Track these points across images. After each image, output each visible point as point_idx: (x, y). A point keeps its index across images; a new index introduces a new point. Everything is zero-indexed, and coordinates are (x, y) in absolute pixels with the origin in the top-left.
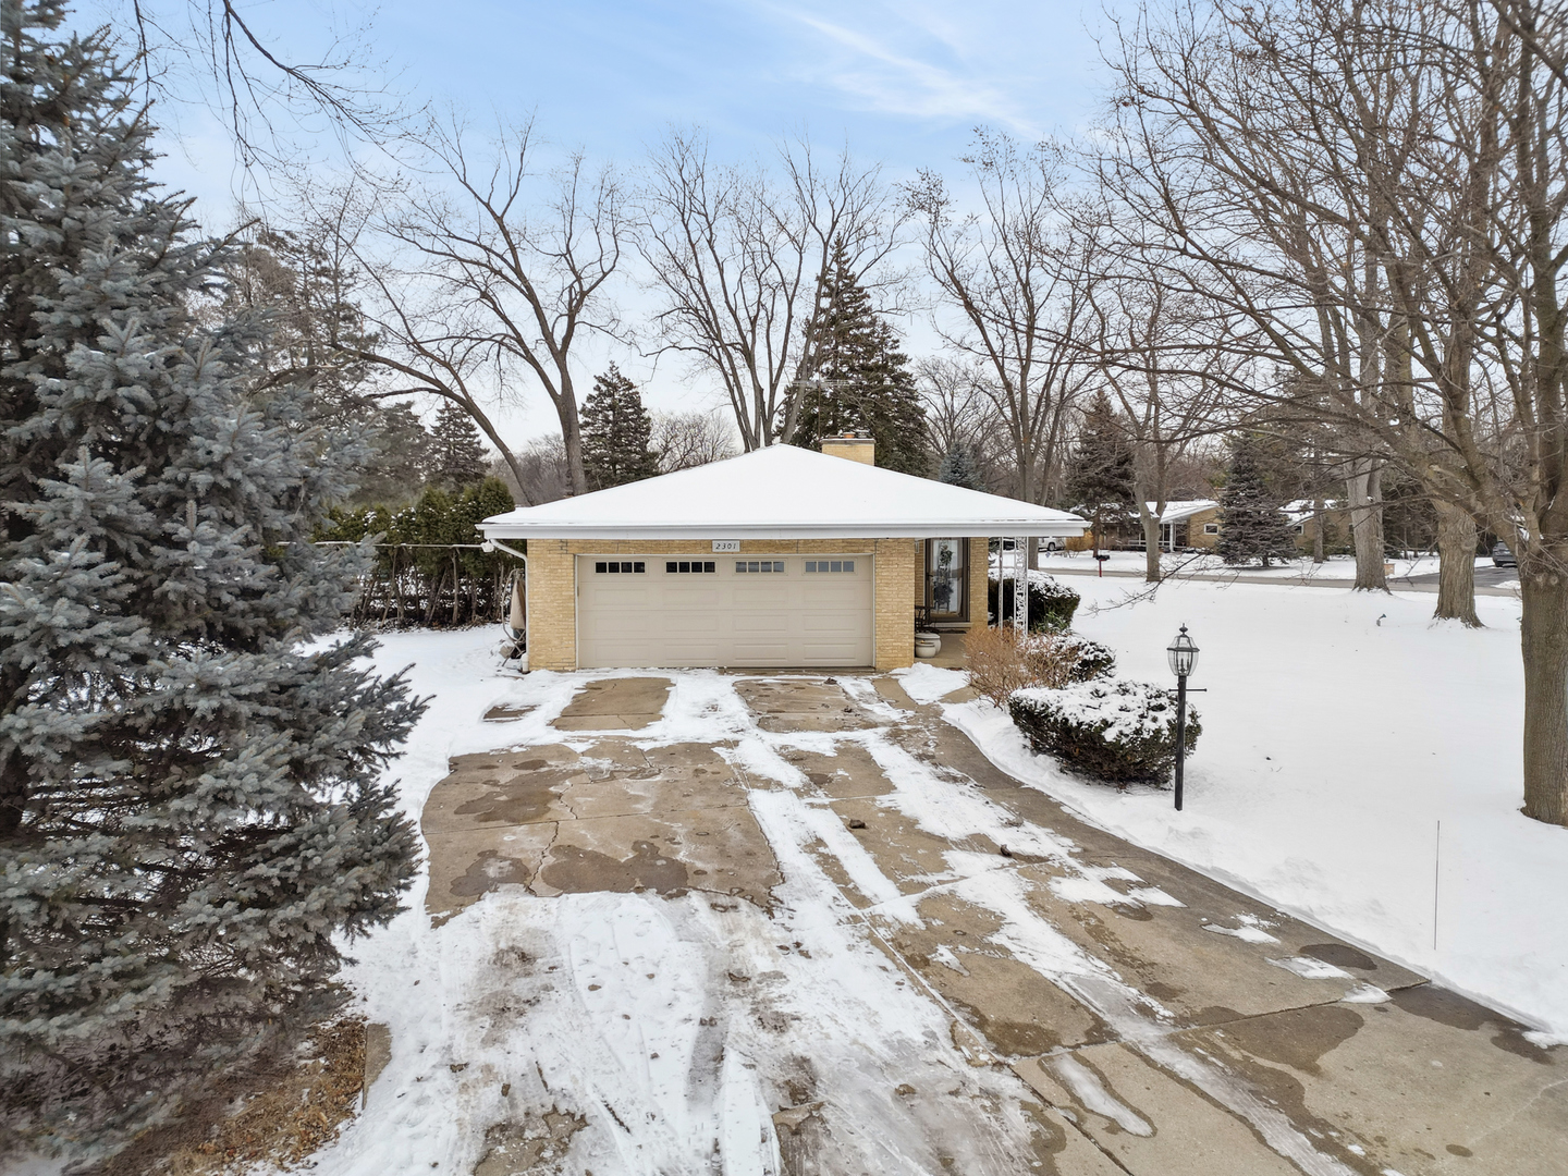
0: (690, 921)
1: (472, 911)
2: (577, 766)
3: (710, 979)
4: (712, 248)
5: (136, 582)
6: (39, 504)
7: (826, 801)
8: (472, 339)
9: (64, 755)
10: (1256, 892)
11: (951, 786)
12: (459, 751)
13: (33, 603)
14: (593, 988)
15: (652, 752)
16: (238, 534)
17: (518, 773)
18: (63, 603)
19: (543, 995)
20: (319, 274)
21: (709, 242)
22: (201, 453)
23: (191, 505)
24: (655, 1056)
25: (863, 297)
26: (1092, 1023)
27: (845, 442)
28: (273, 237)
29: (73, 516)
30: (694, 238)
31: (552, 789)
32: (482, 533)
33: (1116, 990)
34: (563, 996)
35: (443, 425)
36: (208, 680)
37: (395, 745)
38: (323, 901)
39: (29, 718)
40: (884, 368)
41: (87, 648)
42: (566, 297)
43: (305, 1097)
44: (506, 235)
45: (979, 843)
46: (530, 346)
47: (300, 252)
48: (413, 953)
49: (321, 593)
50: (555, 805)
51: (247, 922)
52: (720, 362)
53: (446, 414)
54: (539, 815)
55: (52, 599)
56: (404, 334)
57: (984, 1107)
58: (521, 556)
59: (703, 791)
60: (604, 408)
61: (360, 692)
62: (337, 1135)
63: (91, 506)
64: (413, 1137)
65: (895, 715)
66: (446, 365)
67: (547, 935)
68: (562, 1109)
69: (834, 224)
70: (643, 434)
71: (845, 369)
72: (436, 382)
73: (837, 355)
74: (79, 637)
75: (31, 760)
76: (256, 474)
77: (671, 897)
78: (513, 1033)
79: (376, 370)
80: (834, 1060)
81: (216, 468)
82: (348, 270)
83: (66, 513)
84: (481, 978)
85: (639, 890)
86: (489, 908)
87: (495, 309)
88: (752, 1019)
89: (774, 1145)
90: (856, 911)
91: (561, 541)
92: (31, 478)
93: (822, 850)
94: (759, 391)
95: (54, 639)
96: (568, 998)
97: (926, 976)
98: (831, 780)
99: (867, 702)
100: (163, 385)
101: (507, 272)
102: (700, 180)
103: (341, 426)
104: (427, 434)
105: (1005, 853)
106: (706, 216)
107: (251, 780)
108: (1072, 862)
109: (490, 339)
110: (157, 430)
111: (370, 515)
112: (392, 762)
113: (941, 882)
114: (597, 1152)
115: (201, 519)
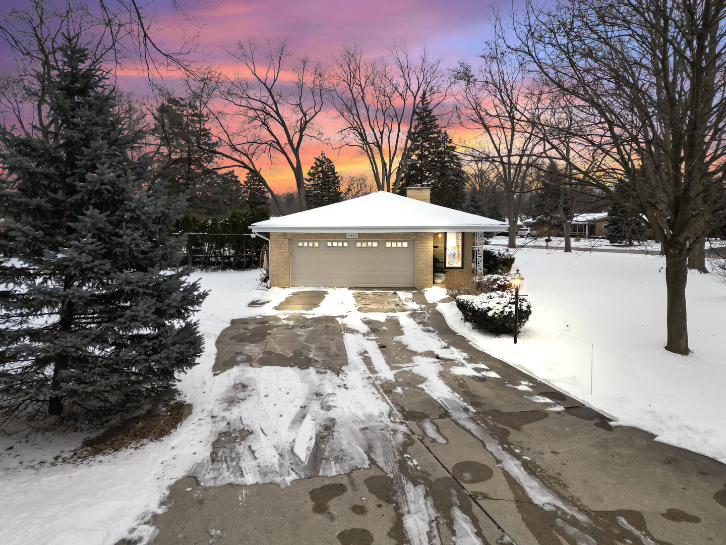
0: (307, 376)
1: (229, 371)
2: (280, 324)
3: (309, 394)
4: (363, 100)
5: (107, 248)
6: (77, 223)
7: (374, 338)
8: (258, 143)
9: (84, 303)
10: (532, 373)
11: (428, 334)
12: (236, 317)
13: (75, 254)
14: (266, 396)
15: (311, 319)
16: (140, 233)
17: (257, 325)
18: (84, 255)
19: (248, 397)
20: (193, 116)
21: (362, 97)
22: (127, 206)
23: (124, 224)
24: (281, 416)
25: (435, 120)
26: (444, 413)
27: (417, 189)
28: (174, 100)
29: (88, 227)
30: (355, 96)
31: (268, 331)
32: (251, 230)
33: (459, 403)
34: (254, 398)
35: (248, 180)
36: (129, 280)
37: (197, 307)
38: (166, 354)
39: (74, 290)
40: (445, 153)
41: (91, 269)
42: (299, 124)
43: (162, 423)
44: (273, 97)
45: (430, 354)
46: (283, 146)
47: (185, 107)
48: (204, 383)
49: (168, 253)
50: (268, 337)
51: (142, 360)
52: (367, 152)
53: (250, 175)
54: (261, 340)
55: (81, 254)
56: (229, 142)
57: (390, 434)
58: (267, 239)
59: (327, 333)
60: (319, 172)
61: (182, 287)
62: (171, 433)
63: (93, 224)
64: (195, 434)
65: (416, 306)
66: (246, 155)
67: (254, 379)
68: (246, 429)
69: (419, 88)
70: (336, 184)
71: (426, 153)
72: (242, 162)
73: (423, 147)
74: (89, 266)
75: (73, 303)
76: (145, 213)
77: (303, 369)
78: (234, 408)
79: (217, 157)
80: (344, 419)
81: (133, 211)
82: (205, 114)
83: (85, 226)
84: (228, 392)
85: (291, 366)
86: (235, 371)
87: (268, 130)
88: (320, 407)
89: (314, 441)
90: (371, 375)
91: (284, 233)
92: (75, 215)
93: (366, 355)
94: (384, 164)
95: (82, 266)
96: (256, 399)
97: (388, 396)
98: (379, 330)
99: (407, 302)
100: (116, 184)
101: (273, 113)
102: (358, 70)
103: (202, 182)
104: (241, 185)
105: (438, 357)
106: (361, 86)
107: (142, 313)
108: (464, 362)
109: (266, 143)
110: (114, 198)
111: (210, 222)
112: (195, 313)
113: (407, 367)
114: (255, 440)
115: (127, 228)
